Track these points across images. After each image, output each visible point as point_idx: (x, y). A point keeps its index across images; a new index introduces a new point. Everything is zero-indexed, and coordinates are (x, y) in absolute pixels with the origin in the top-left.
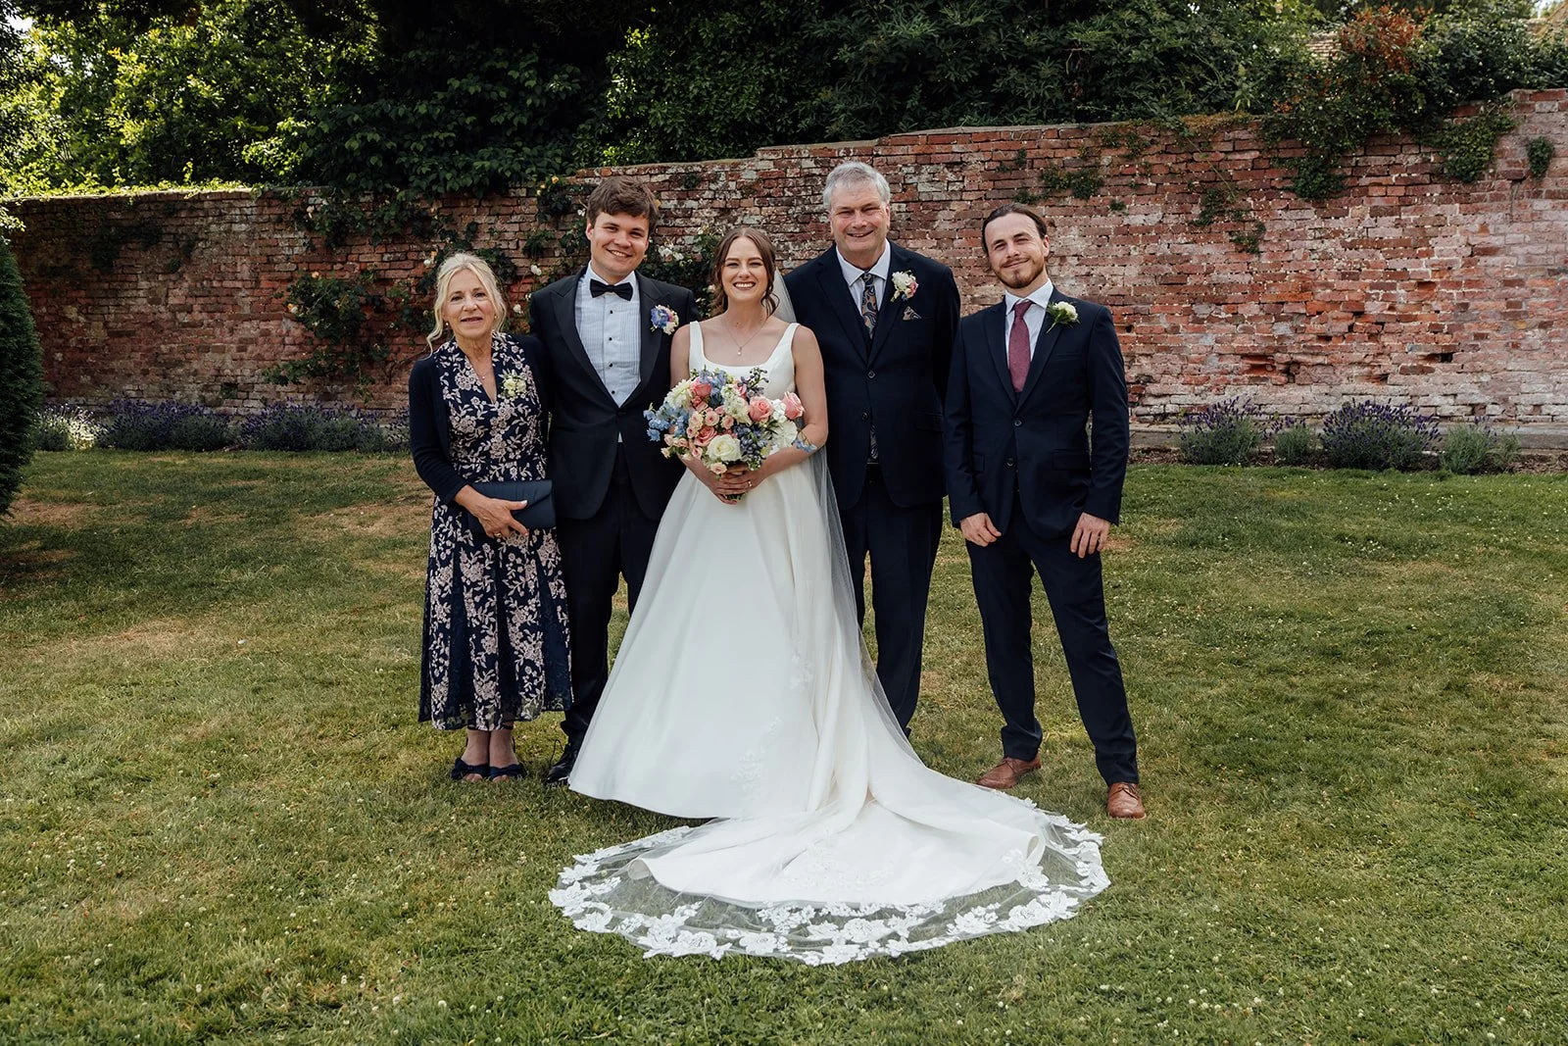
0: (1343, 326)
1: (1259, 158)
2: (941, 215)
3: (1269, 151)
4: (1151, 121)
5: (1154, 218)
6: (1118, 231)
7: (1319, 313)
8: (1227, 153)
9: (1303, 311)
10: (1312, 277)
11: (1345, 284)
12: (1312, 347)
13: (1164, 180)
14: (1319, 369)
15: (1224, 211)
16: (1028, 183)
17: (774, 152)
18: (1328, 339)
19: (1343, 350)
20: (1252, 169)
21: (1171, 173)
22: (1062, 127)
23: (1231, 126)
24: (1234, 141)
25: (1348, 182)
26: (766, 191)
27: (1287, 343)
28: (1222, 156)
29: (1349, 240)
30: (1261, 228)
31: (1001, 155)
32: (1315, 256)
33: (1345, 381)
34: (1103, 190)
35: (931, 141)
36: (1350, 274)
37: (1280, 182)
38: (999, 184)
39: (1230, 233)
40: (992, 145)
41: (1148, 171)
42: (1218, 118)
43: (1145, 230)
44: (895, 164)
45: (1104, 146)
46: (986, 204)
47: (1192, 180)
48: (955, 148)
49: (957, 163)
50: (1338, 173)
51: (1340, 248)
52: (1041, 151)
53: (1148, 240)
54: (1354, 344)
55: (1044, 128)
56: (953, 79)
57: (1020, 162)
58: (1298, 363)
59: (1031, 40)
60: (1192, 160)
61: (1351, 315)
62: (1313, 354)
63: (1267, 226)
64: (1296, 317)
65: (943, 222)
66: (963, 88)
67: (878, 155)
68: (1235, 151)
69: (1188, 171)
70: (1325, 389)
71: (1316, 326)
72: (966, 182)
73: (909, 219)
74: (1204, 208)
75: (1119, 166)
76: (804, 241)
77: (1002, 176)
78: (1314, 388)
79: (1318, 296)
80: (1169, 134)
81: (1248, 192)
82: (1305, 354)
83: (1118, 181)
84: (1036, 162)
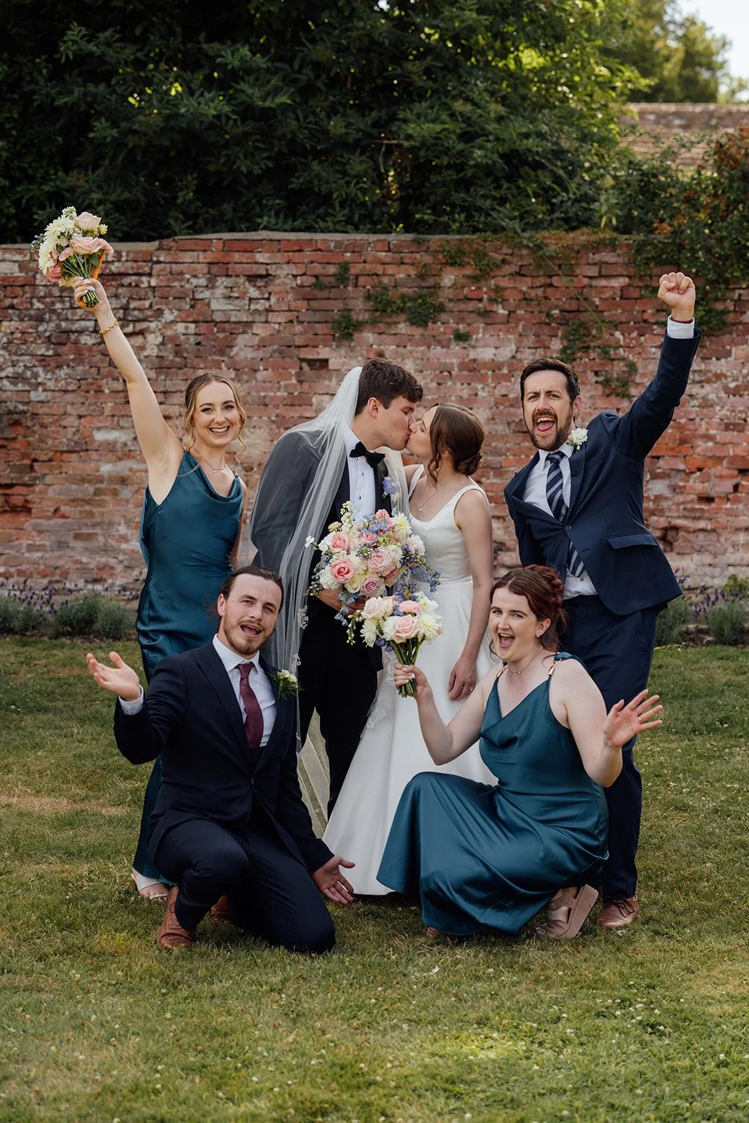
0: (727, 486)
1: (629, 285)
2: (241, 340)
3: (641, 278)
4: (501, 235)
5: (506, 352)
6: (463, 366)
7: (700, 470)
8: (590, 278)
9: (682, 467)
10: (691, 427)
11: (730, 436)
12: (693, 510)
13: (519, 307)
14: (701, 535)
15: (588, 347)
16: (351, 304)
17: (20, 251)
18: (710, 500)
19: (729, 513)
20: (621, 298)
21: (526, 299)
22: (393, 238)
23: (597, 247)
24: (600, 264)
25: (731, 318)
26: (8, 302)
27: (665, 504)
28: (586, 281)
29: (732, 385)
30: (632, 367)
31: (318, 269)
32: (695, 402)
33: (730, 550)
34: (444, 316)
35: (228, 247)
36: (734, 425)
37: (653, 315)
38: (315, 304)
39: (596, 373)
40: (307, 255)
41: (498, 296)
42: (582, 236)
43: (495, 366)
44: (182, 273)
45: (446, 264)
46: (298, 328)
47: (551, 309)
48: (260, 257)
49: (261, 277)
50: (719, 306)
51: (722, 394)
52: (368, 266)
53: (499, 379)
54: (741, 506)
55: (373, 238)
56: (244, 169)
57: (342, 277)
58: (676, 529)
59: (336, 126)
60: (551, 285)
61: (736, 472)
62: (694, 518)
63: (640, 365)
64: (673, 473)
65: (243, 349)
66: (254, 180)
67: (158, 262)
68: (601, 276)
69: (546, 298)
70: (708, 559)
71: (696, 485)
72: (273, 300)
73: (198, 344)
74: (565, 343)
75: (463, 287)
76: (59, 367)
77: (319, 294)
78: (696, 557)
79: (698, 450)
80: (524, 252)
81: (616, 325)
82: (685, 517)
83: (462, 306)
84: (362, 280)
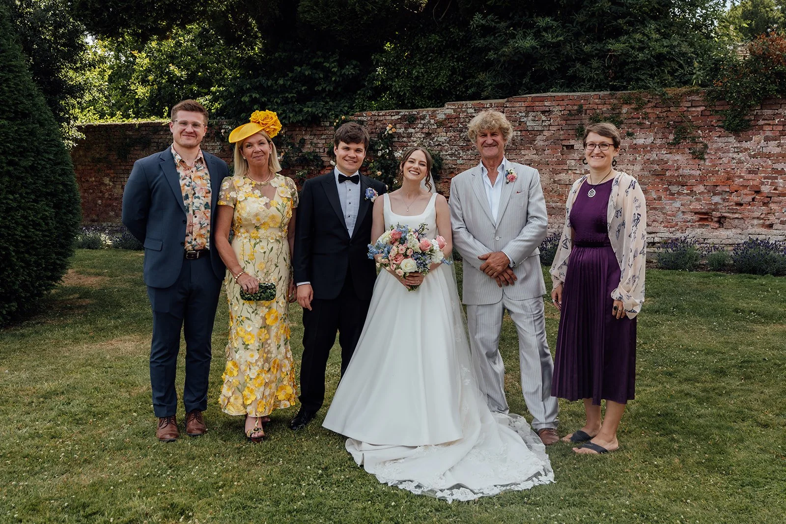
0: (749, 198)
1: (705, 110)
2: (538, 138)
3: (710, 106)
4: (648, 90)
5: (649, 140)
6: (630, 147)
7: (736, 191)
8: (688, 107)
9: (728, 190)
10: (733, 172)
11: (750, 176)
12: (732, 209)
13: (655, 121)
14: (736, 221)
15: (686, 137)
16: (584, 121)
17: (454, 105)
18: (741, 205)
19: (749, 211)
20: (701, 115)
21: (658, 117)
22: (601, 93)
23: (690, 93)
24: (692, 101)
25: (752, 123)
26: (449, 125)
27: (719, 206)
28: (685, 109)
29: (753, 153)
30: (706, 146)
31: (570, 107)
32: (735, 161)
33: (750, 227)
34: (623, 126)
35: (534, 100)
36: (753, 171)
37: (716, 123)
38: (569, 122)
39: (690, 149)
40: (565, 103)
41: (646, 116)
42: (684, 89)
43: (644, 147)
44: (515, 111)
45: (624, 103)
46: (562, 132)
47: (669, 121)
48: (546, 103)
49: (547, 111)
50: (747, 118)
51: (748, 157)
52: (590, 105)
53: (646, 152)
54: (755, 208)
55: (592, 93)
56: (547, 68)
57: (580, 111)
58: (725, 217)
59: (587, 48)
60: (670, 111)
61: (754, 192)
62: (733, 213)
63: (709, 145)
64: (724, 193)
65: (540, 141)
66: (552, 73)
67: (506, 107)
68: (692, 106)
69: (667, 117)
70: (739, 231)
71: (734, 198)
72: (552, 121)
73: (522, 140)
74: (675, 136)
75: (631, 113)
76: (468, 150)
77: (571, 118)
78: (733, 230)
79: (736, 183)
80: (658, 97)
81: (699, 128)
82: (729, 212)
83: (631, 121)
84: (588, 111)
